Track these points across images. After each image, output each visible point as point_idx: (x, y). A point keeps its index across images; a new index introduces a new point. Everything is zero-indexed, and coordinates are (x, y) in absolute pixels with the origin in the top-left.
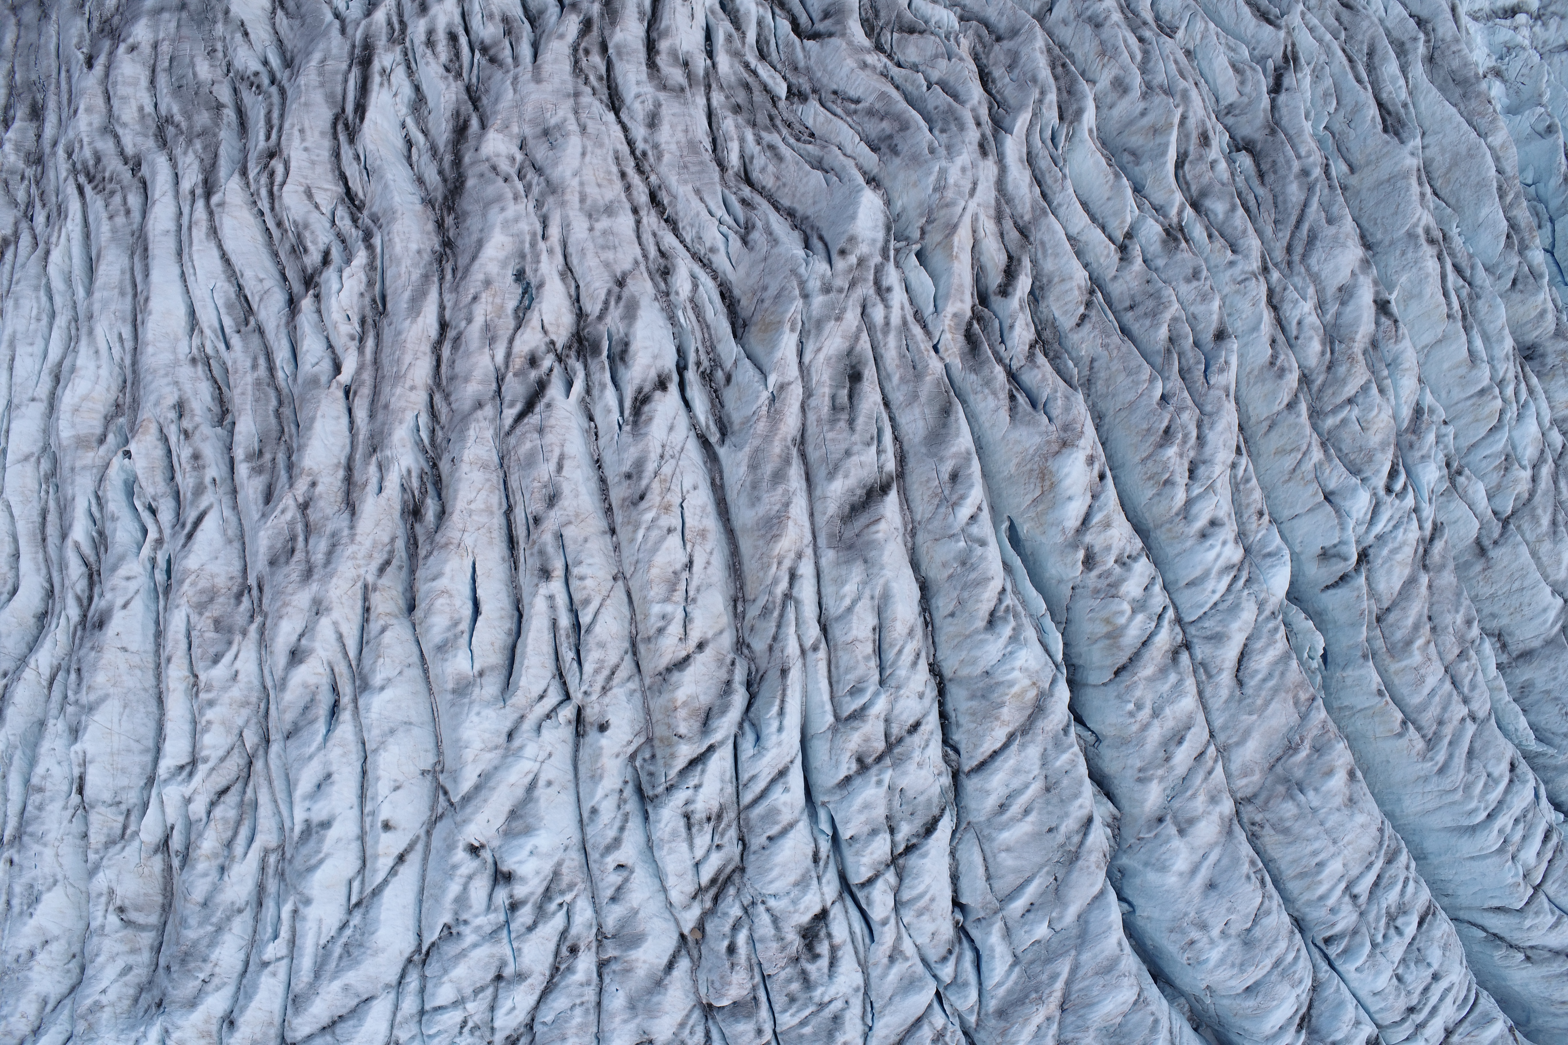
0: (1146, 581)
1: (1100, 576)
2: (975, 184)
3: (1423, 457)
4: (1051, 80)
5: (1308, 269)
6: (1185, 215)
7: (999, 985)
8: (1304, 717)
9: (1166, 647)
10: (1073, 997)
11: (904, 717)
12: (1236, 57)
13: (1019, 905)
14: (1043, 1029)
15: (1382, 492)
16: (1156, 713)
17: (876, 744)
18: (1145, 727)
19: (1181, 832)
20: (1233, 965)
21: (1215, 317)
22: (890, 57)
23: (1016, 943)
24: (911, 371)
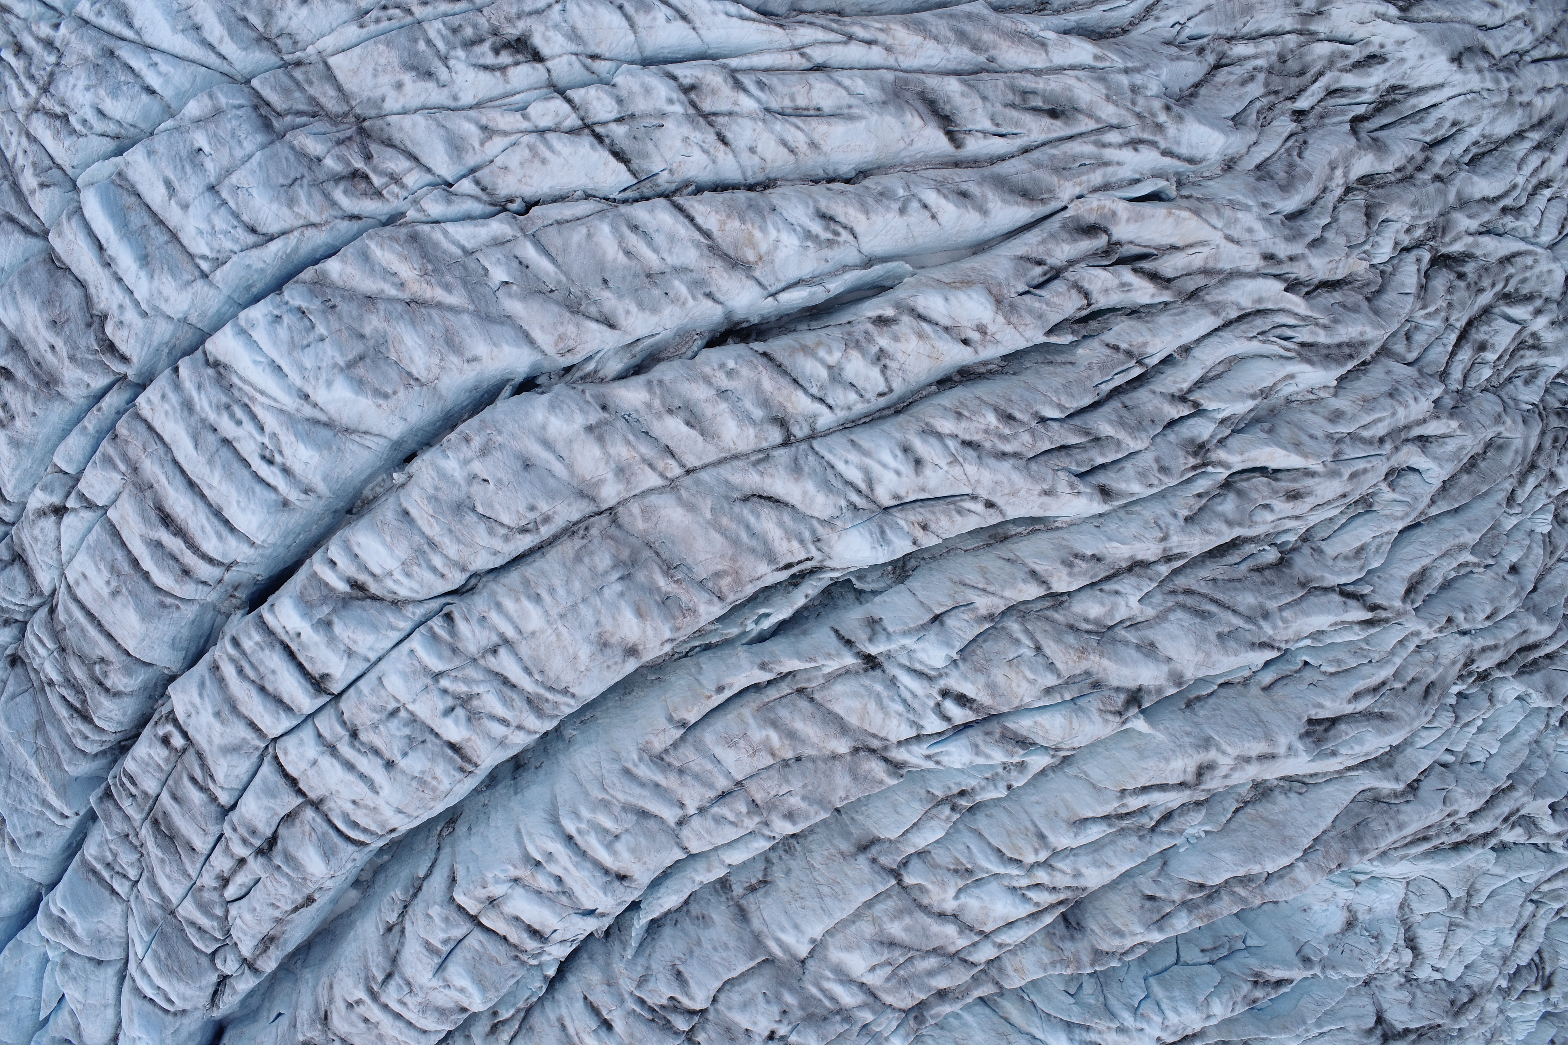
0: (859, 384)
1: (866, 332)
2: (1237, 243)
3: (977, 746)
4: (1336, 340)
5: (1170, 610)
6: (1220, 470)
7: (445, 233)
8: (701, 584)
9: (790, 409)
10: (423, 310)
11: (734, 127)
12: (1371, 553)
13: (529, 252)
14: (392, 279)
15: (943, 683)
16: (722, 393)
17: (708, 100)
18: (707, 381)
19: (590, 429)
20: (437, 489)
21: (1123, 486)
22: (1341, 200)
23: (489, 250)
24: (1061, 165)
